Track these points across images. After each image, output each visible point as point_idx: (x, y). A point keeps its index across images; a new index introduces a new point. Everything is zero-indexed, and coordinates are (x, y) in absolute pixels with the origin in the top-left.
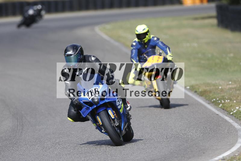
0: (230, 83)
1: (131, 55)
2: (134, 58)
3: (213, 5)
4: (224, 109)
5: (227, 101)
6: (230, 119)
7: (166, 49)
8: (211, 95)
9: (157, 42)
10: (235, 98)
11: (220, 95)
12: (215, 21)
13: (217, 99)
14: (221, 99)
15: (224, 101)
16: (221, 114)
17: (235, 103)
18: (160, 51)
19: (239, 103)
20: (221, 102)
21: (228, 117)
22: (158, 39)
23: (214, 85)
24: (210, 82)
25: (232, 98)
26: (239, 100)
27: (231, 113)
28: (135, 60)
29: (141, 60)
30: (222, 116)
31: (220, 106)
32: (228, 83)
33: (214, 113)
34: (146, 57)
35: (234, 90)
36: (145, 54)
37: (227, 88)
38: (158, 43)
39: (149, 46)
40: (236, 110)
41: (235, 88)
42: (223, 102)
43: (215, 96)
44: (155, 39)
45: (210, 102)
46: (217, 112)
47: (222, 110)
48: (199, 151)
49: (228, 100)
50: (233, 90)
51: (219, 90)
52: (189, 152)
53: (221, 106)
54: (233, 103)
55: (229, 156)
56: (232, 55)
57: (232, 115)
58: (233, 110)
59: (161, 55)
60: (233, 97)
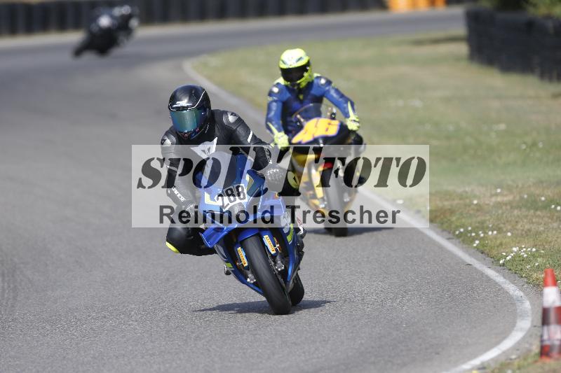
0: (499, 191)
1: (268, 114)
2: (273, 122)
3: (458, 11)
4: (484, 252)
5: (490, 233)
6: (497, 274)
7: (345, 105)
8: (454, 219)
9: (327, 88)
10: (509, 227)
11: (474, 219)
12: (463, 49)
13: (467, 228)
14: (477, 227)
15: (484, 233)
16: (477, 265)
17: (509, 237)
18: (332, 109)
19: (518, 239)
20: (477, 235)
21: (494, 269)
22: (329, 83)
23: (461, 197)
24: (451, 188)
25: (502, 225)
26: (520, 232)
27: (501, 262)
28: (276, 126)
29: (290, 128)
30: (480, 269)
31: (475, 245)
32: (493, 192)
33: (460, 262)
34: (302, 120)
35: (509, 207)
36: (299, 114)
37: (492, 204)
38: (328, 91)
39: (309, 97)
40: (512, 255)
41: (510, 203)
42: (482, 235)
43: (463, 220)
44: (323, 81)
45: (451, 236)
46: (468, 259)
47: (480, 254)
48: (427, 349)
49: (492, 231)
50: (504, 207)
51: (472, 206)
52: (402, 351)
53: (477, 245)
54: (506, 237)
55: (494, 360)
56: (502, 127)
57: (503, 265)
58: (504, 254)
59: (334, 119)
60: (504, 224)
